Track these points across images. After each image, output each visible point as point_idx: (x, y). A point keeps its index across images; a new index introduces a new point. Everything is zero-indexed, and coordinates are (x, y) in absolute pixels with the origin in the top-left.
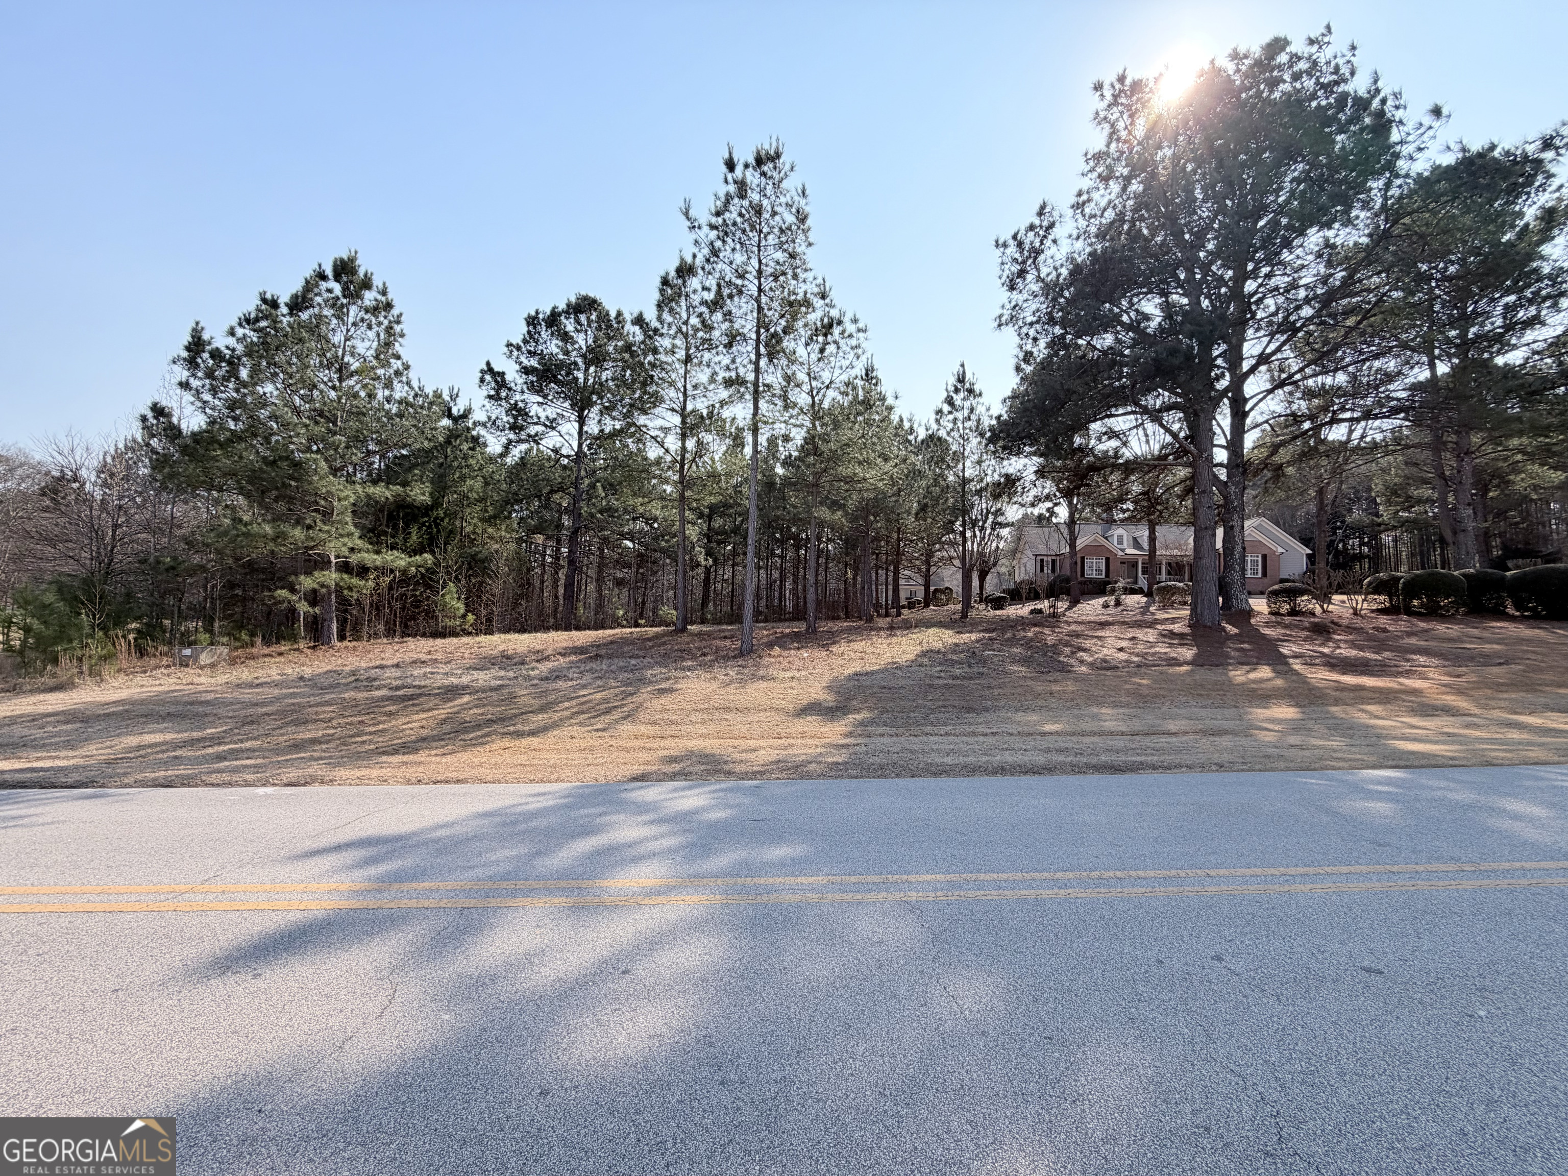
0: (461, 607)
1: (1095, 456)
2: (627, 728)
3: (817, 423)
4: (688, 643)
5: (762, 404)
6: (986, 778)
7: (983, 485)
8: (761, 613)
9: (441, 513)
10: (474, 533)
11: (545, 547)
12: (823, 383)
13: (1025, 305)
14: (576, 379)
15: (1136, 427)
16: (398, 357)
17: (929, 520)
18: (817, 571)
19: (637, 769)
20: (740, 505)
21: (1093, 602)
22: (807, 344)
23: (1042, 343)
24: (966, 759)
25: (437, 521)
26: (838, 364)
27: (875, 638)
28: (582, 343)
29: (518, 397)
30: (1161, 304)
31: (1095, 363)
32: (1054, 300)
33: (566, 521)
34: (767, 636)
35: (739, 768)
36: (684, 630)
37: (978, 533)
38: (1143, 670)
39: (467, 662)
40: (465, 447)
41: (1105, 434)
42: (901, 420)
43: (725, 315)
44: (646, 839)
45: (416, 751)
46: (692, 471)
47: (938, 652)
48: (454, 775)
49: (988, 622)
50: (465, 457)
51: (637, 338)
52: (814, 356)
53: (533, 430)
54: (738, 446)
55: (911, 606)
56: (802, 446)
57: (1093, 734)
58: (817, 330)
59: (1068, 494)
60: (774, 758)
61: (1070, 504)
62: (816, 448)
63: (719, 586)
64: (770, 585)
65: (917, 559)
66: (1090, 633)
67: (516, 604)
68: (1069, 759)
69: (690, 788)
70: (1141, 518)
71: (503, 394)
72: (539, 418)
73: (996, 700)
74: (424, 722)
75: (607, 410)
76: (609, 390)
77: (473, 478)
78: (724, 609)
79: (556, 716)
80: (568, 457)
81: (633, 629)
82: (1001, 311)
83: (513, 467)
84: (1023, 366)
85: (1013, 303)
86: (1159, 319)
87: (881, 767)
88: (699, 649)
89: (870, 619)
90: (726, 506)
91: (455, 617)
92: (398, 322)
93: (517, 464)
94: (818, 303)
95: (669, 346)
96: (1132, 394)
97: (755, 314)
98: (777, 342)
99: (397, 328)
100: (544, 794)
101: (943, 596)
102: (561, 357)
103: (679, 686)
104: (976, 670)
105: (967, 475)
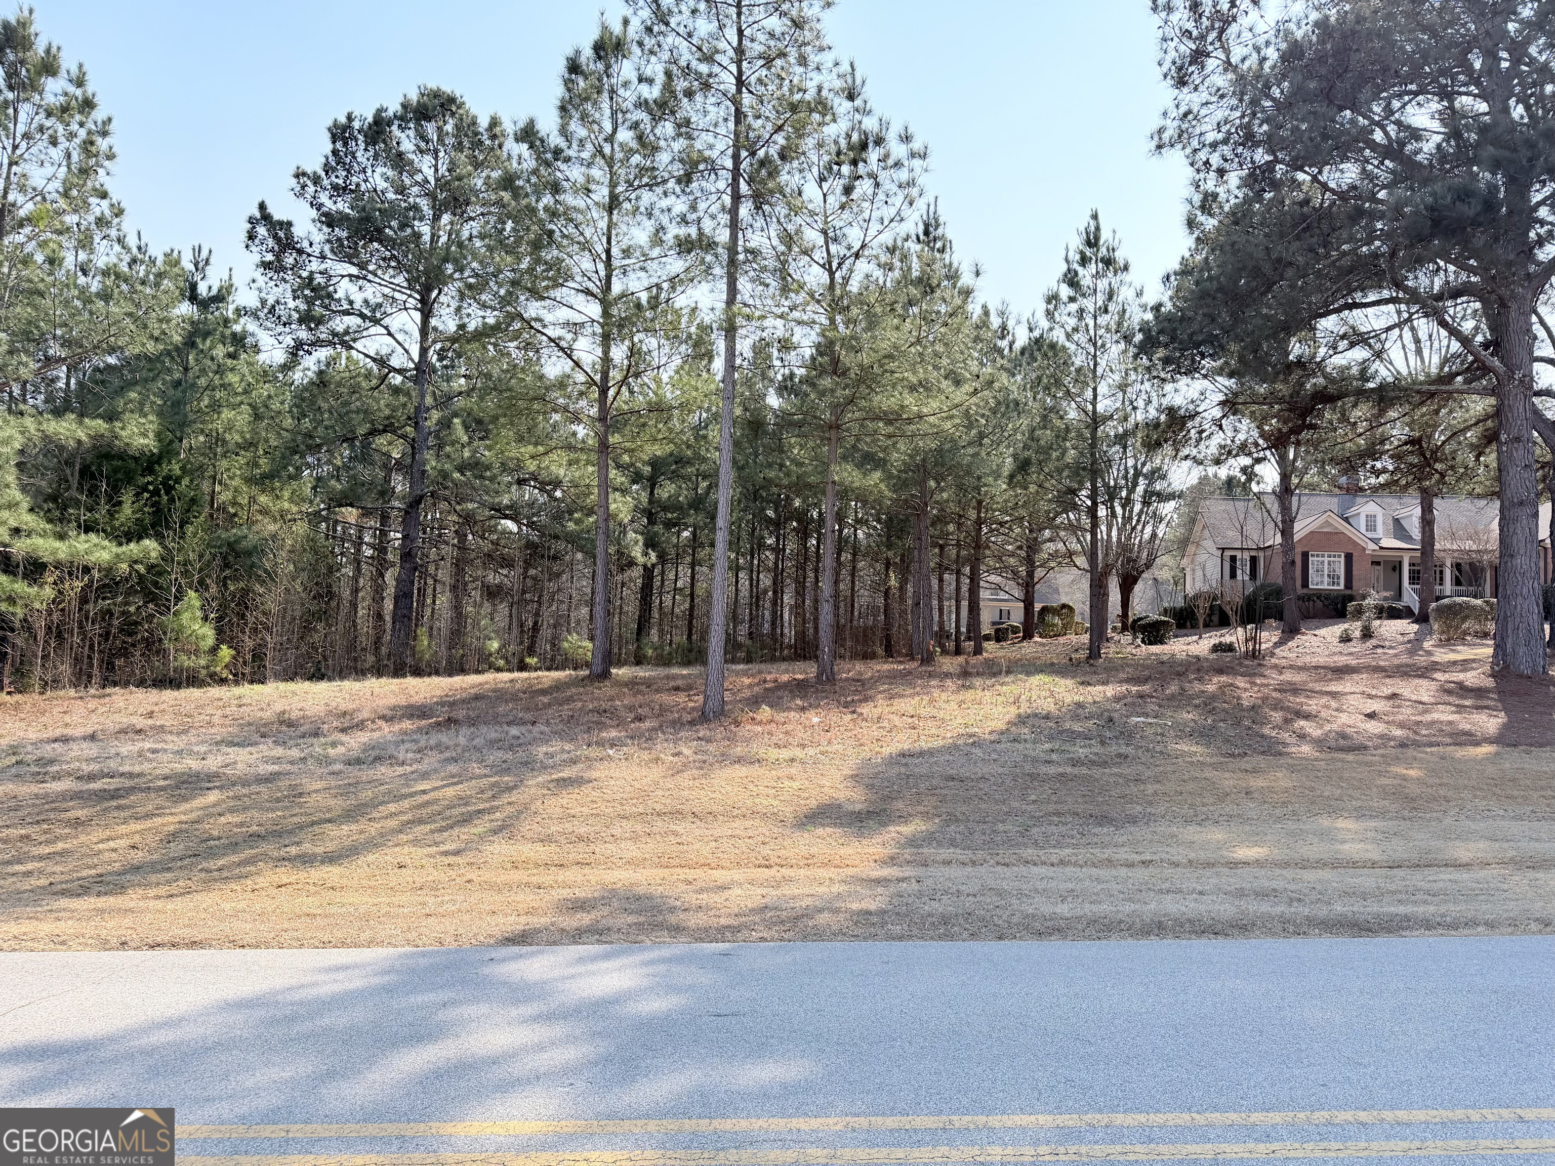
0: (207, 633)
1: (1326, 376)
2: (499, 849)
3: (839, 318)
4: (612, 699)
5: (744, 285)
6: (1130, 941)
7: (1130, 425)
8: (738, 646)
9: (176, 469)
10: (234, 503)
11: (361, 529)
12: (849, 248)
13: (1203, 112)
14: (418, 236)
15: (1399, 325)
16: (104, 195)
17: (1033, 488)
18: (838, 574)
19: (514, 923)
20: (704, 460)
21: (1322, 632)
22: (822, 179)
23: (1234, 179)
24: (1095, 908)
25: (169, 483)
26: (876, 215)
27: (936, 693)
28: (429, 173)
29: (315, 265)
30: (1440, 113)
31: (1323, 214)
32: (1254, 102)
33: (400, 484)
34: (750, 686)
35: (694, 920)
36: (605, 675)
37: (1119, 510)
38: (1410, 752)
39: (218, 732)
40: (220, 352)
41: (1343, 337)
42: (986, 313)
43: (679, 126)
44: (525, 1049)
45: (120, 889)
46: (621, 401)
47: (1047, 717)
48: (188, 933)
49: (1136, 666)
50: (220, 371)
51: (525, 165)
52: (834, 201)
53: (340, 324)
54: (701, 357)
55: (1000, 636)
56: (813, 359)
57: (1321, 864)
58: (839, 153)
59: (1278, 442)
60: (757, 902)
61: (1282, 461)
62: (836, 361)
63: (668, 600)
64: (756, 598)
65: (1012, 554)
66: (1318, 687)
67: (307, 629)
68: (1279, 909)
69: (607, 956)
70: (1408, 485)
71: (289, 260)
72: (351, 303)
73: (1150, 803)
74: (137, 838)
75: (471, 291)
76: (475, 256)
77: (233, 407)
78: (676, 639)
79: (373, 829)
80: (400, 371)
81: (516, 675)
82: (1162, 123)
83: (305, 389)
84: (1201, 218)
85: (1183, 109)
86: (1438, 138)
87: (945, 920)
88: (631, 708)
89: (928, 659)
90: (681, 461)
91: (197, 652)
92: (104, 134)
93: (312, 383)
94: (842, 106)
95: (581, 180)
96: (1392, 268)
97: (731, 125)
98: (770, 174)
99: (102, 144)
100: (346, 968)
101: (1056, 620)
102: (391, 196)
103: (594, 774)
104: (1113, 749)
105: (1100, 408)
